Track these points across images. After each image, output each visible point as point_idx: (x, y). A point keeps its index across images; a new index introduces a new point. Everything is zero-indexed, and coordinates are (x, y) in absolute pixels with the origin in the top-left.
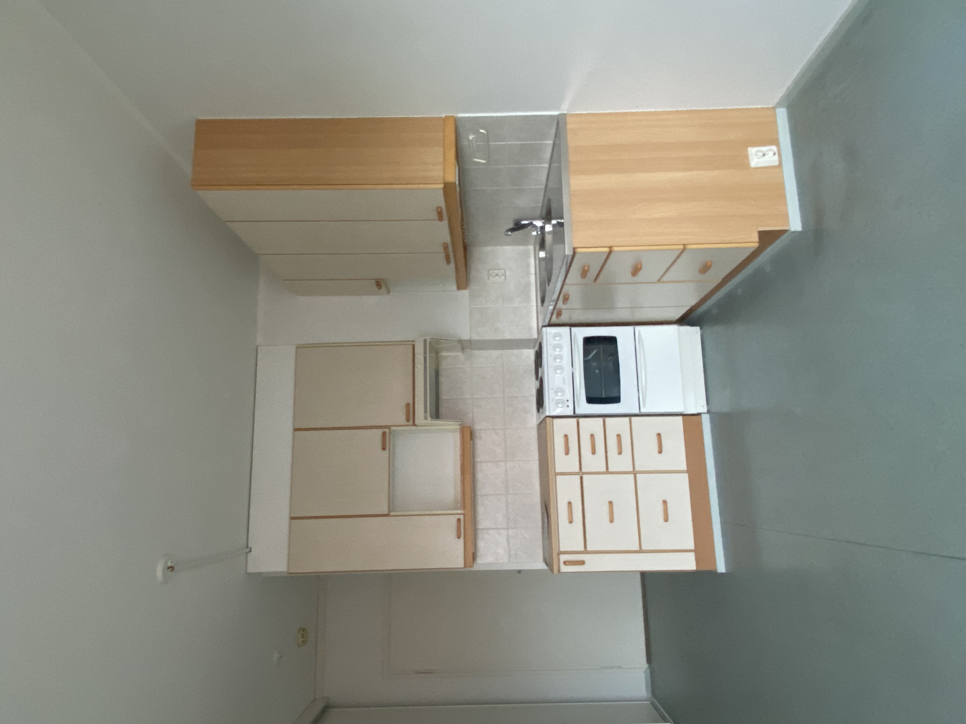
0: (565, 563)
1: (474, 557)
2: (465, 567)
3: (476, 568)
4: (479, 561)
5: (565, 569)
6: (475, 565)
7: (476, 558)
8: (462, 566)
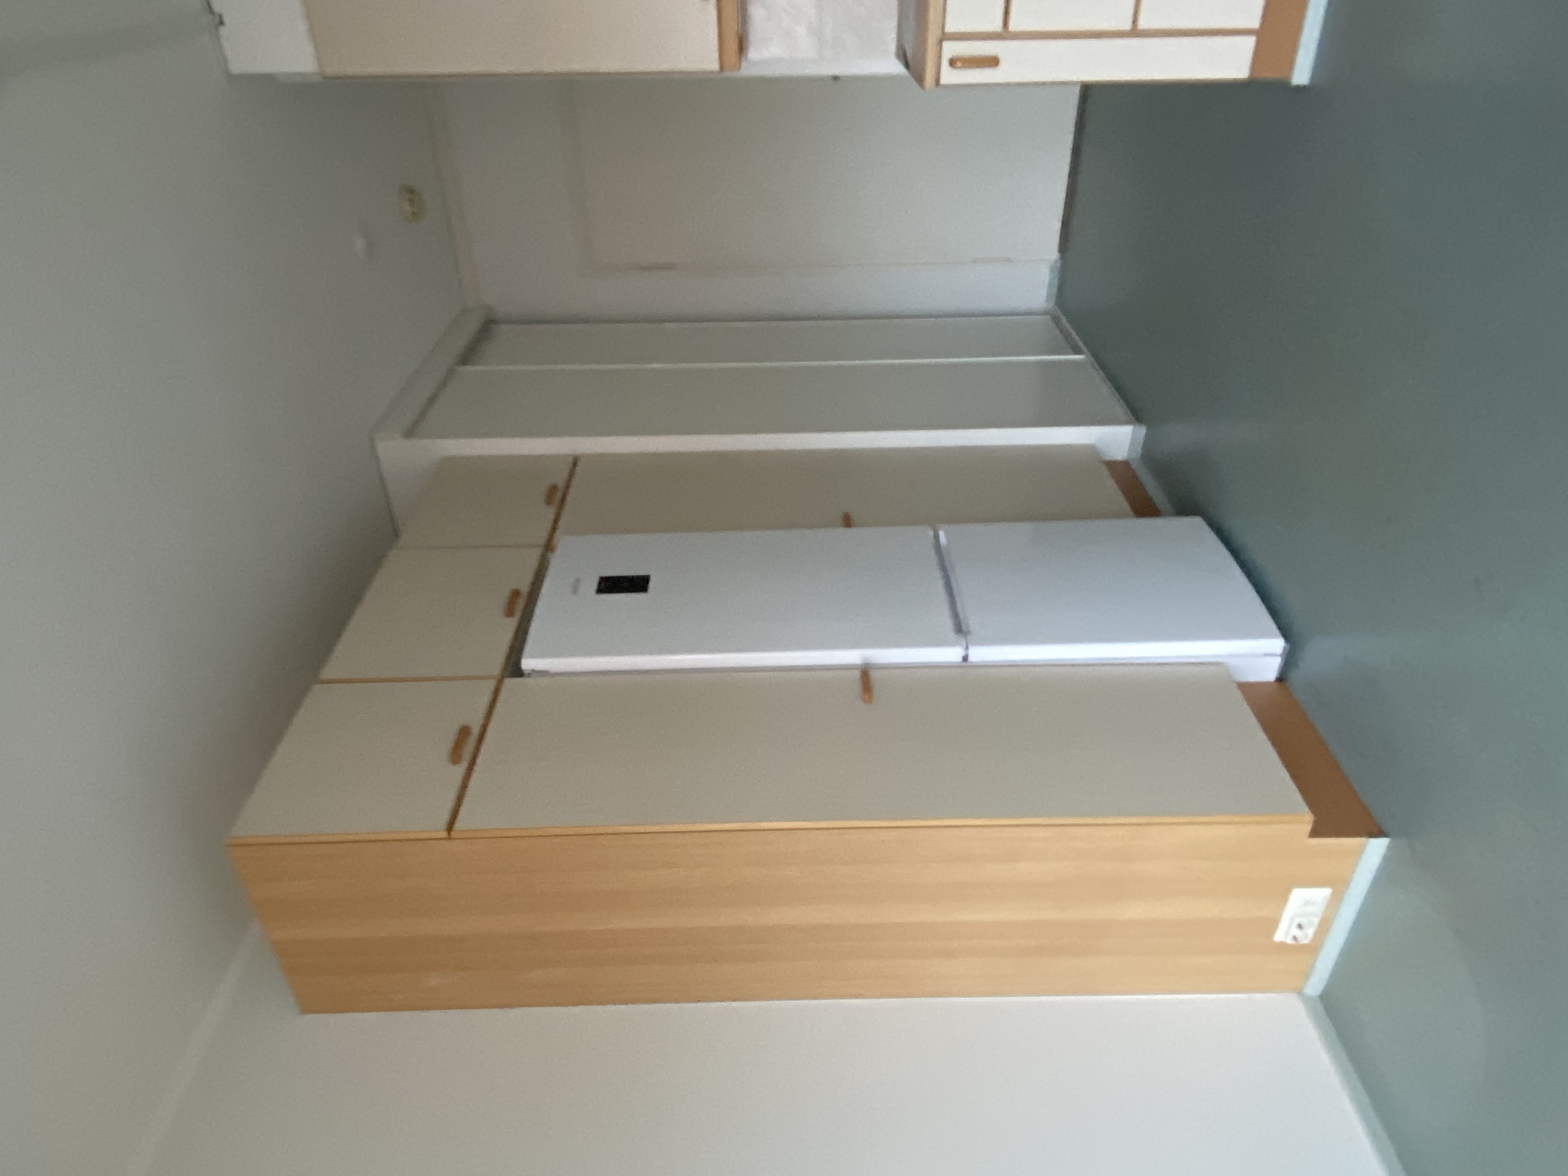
0: (952, 63)
1: (742, 46)
2: (722, 68)
3: (748, 70)
4: (753, 54)
5: (949, 76)
6: (744, 64)
7: (747, 48)
8: (715, 66)
